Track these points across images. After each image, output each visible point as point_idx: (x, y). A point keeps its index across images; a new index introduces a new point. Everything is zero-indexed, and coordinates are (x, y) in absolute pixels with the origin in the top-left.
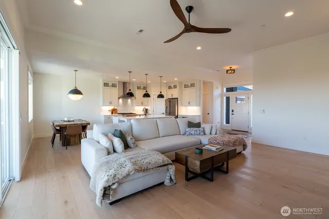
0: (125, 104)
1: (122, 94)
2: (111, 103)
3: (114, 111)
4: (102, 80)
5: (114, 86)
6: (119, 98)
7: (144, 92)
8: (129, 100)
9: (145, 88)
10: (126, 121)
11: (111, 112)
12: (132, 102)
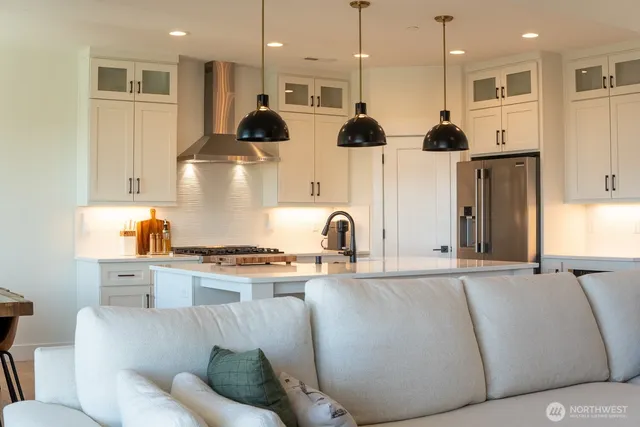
0: (215, 190)
1: (196, 133)
2: (135, 188)
3: (150, 236)
4: (85, 53)
5: (153, 83)
6: (182, 159)
7: (346, 114)
8: (239, 171)
9: (330, 98)
10: (246, 293)
11: (133, 241)
12: (255, 184)
